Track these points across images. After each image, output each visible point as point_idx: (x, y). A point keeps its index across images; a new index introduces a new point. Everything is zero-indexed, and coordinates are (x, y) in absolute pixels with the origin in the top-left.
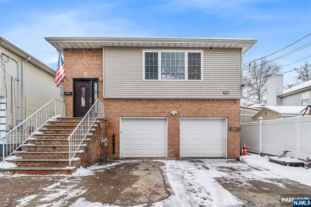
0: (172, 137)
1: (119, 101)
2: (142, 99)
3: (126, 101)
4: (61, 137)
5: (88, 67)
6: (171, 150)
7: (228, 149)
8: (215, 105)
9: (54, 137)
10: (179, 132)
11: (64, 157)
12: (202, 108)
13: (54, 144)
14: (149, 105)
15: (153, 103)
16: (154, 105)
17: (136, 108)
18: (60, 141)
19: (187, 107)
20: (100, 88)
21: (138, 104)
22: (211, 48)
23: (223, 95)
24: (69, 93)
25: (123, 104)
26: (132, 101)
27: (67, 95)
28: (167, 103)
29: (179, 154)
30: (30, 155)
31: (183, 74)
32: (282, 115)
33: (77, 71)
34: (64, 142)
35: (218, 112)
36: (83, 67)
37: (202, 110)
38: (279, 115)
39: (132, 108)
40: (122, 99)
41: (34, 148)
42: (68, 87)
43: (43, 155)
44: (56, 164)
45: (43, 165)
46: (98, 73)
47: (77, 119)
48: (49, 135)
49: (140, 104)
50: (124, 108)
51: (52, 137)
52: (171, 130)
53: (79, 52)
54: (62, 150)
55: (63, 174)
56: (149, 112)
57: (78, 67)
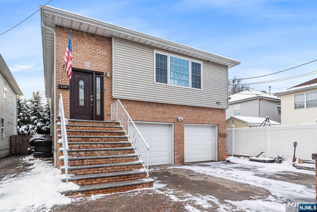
0: (178, 144)
1: (128, 103)
2: (151, 102)
3: (135, 103)
4: (98, 145)
5: (91, 56)
6: (178, 156)
7: (218, 153)
8: (210, 113)
9: (89, 145)
10: (184, 138)
11: (127, 169)
12: (201, 116)
13: (98, 154)
14: (158, 110)
15: (162, 107)
16: (163, 110)
17: (146, 112)
18: (105, 150)
19: (190, 114)
20: (106, 85)
21: (147, 108)
22: (208, 61)
23: (216, 104)
24: (66, 87)
25: (132, 106)
26: (142, 104)
27: (63, 88)
28: (173, 108)
29: (184, 160)
30: (85, 170)
31: (188, 82)
32: (249, 124)
33: (76, 58)
34: (110, 152)
35: (212, 120)
36: (85, 55)
37: (200, 117)
38: (247, 124)
39: (142, 111)
40: (132, 101)
41: (81, 161)
42: (63, 77)
43: (102, 169)
44: (127, 177)
45: (113, 180)
46: (104, 67)
47: (92, 123)
48: (82, 144)
49: (149, 108)
50: (133, 111)
51: (86, 145)
52: (177, 136)
53: (78, 35)
54: (115, 162)
55: (145, 187)
56: (158, 117)
57: (78, 53)
